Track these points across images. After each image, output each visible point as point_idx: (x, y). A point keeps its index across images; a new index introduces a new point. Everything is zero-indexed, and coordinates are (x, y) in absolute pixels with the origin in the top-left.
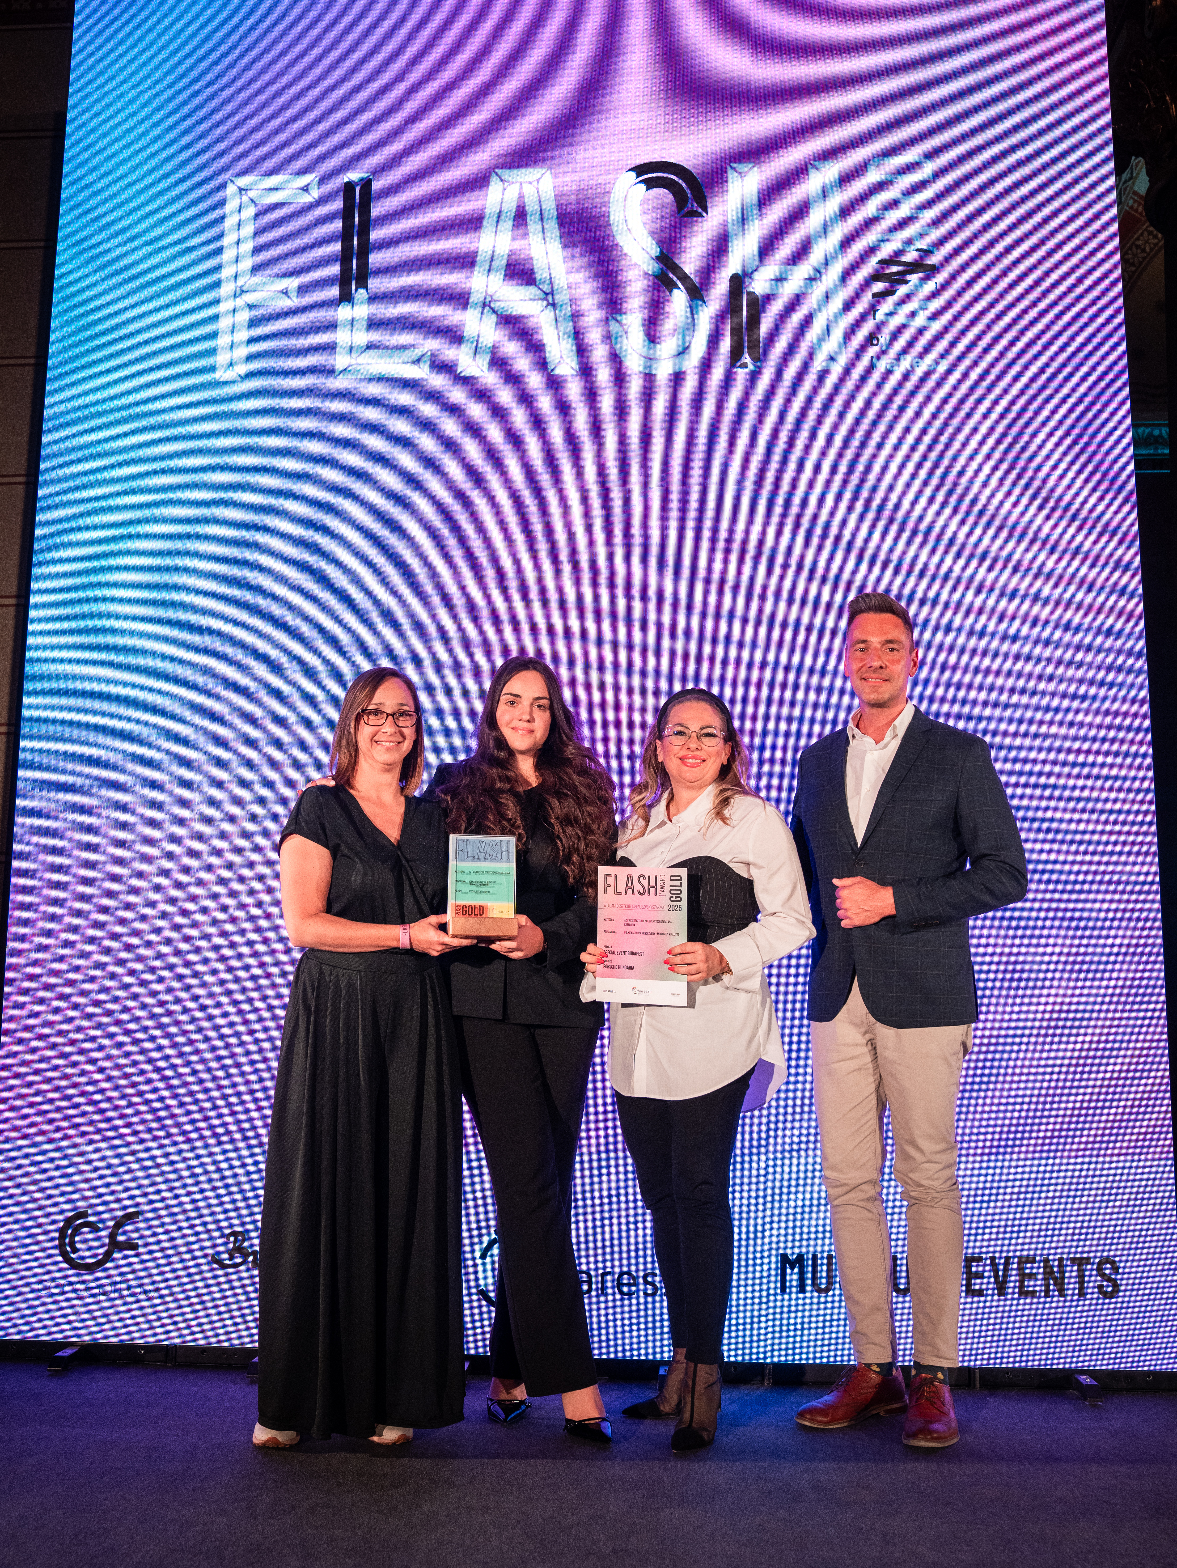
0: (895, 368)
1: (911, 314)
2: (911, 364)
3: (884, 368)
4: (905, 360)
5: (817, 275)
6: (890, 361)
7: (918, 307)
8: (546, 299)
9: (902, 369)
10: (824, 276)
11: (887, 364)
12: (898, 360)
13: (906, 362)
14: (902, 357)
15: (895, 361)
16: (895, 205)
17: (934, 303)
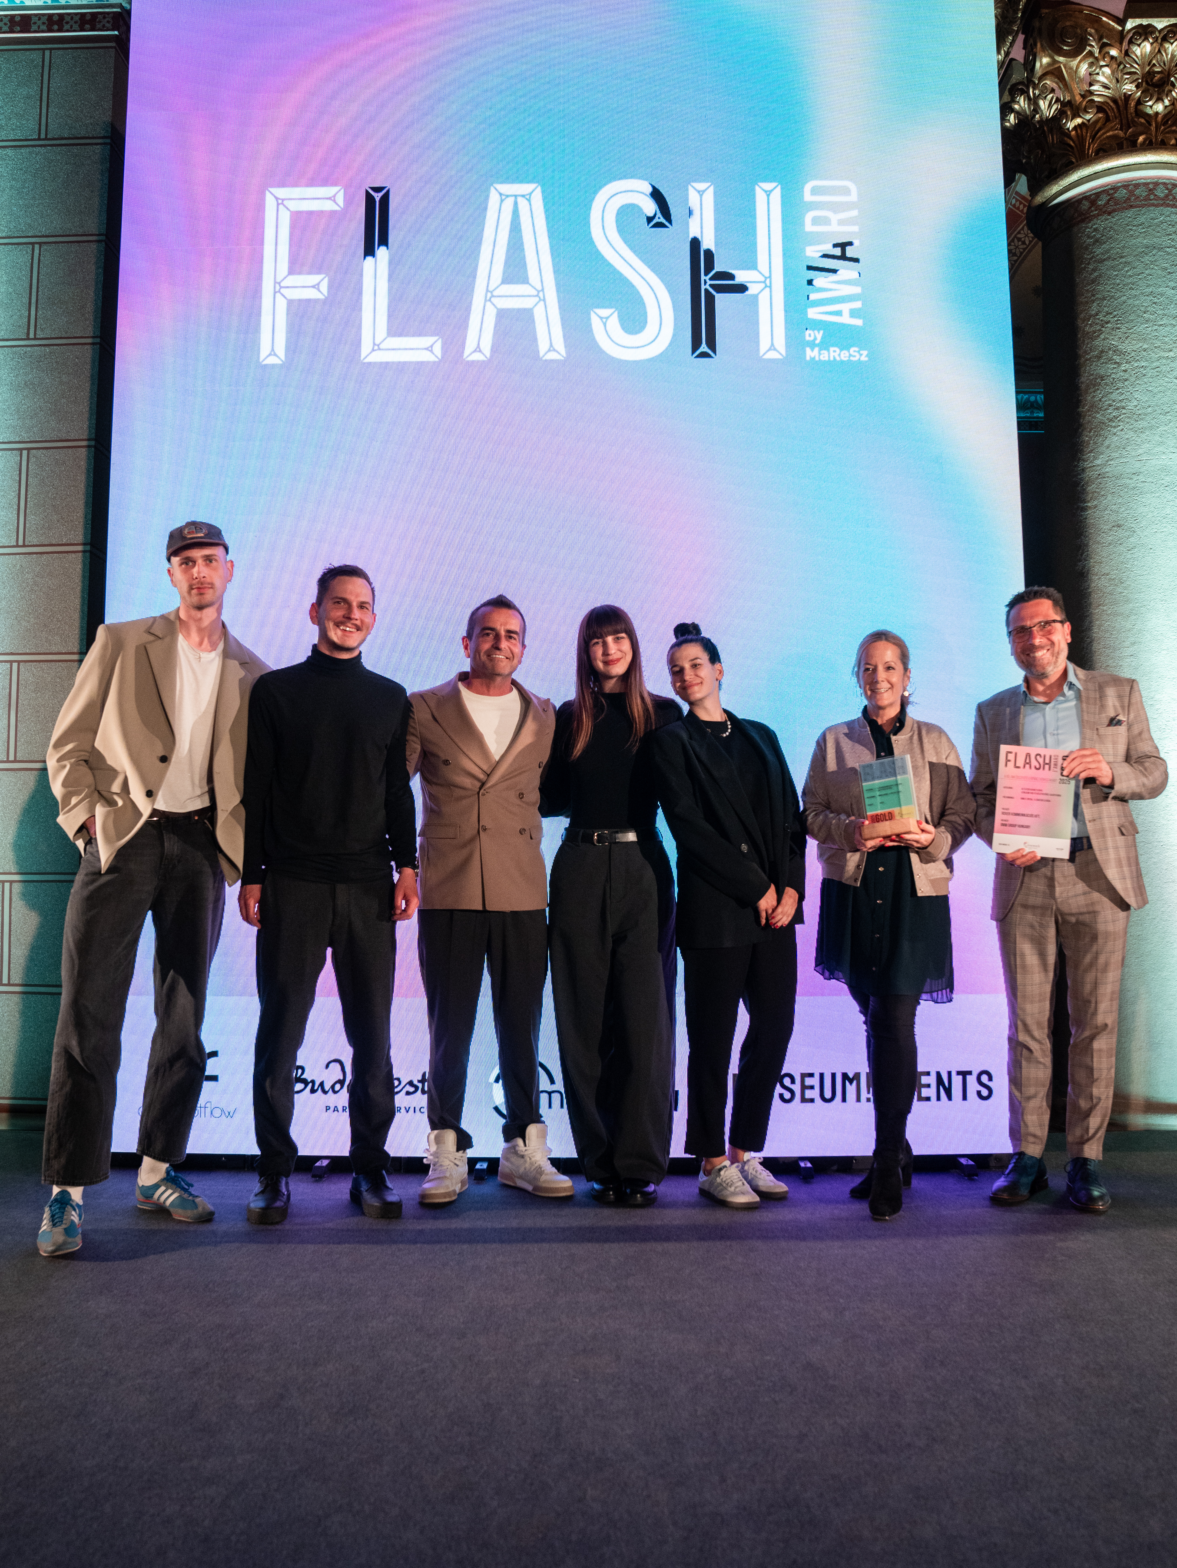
0: (827, 358)
1: (839, 313)
2: (839, 355)
3: (817, 359)
4: (835, 351)
5: (763, 279)
6: (822, 352)
7: (846, 308)
8: (537, 296)
9: (832, 359)
10: (768, 280)
11: (820, 354)
12: (828, 351)
13: (834, 354)
14: (832, 349)
15: (826, 352)
16: (826, 221)
17: (858, 305)
